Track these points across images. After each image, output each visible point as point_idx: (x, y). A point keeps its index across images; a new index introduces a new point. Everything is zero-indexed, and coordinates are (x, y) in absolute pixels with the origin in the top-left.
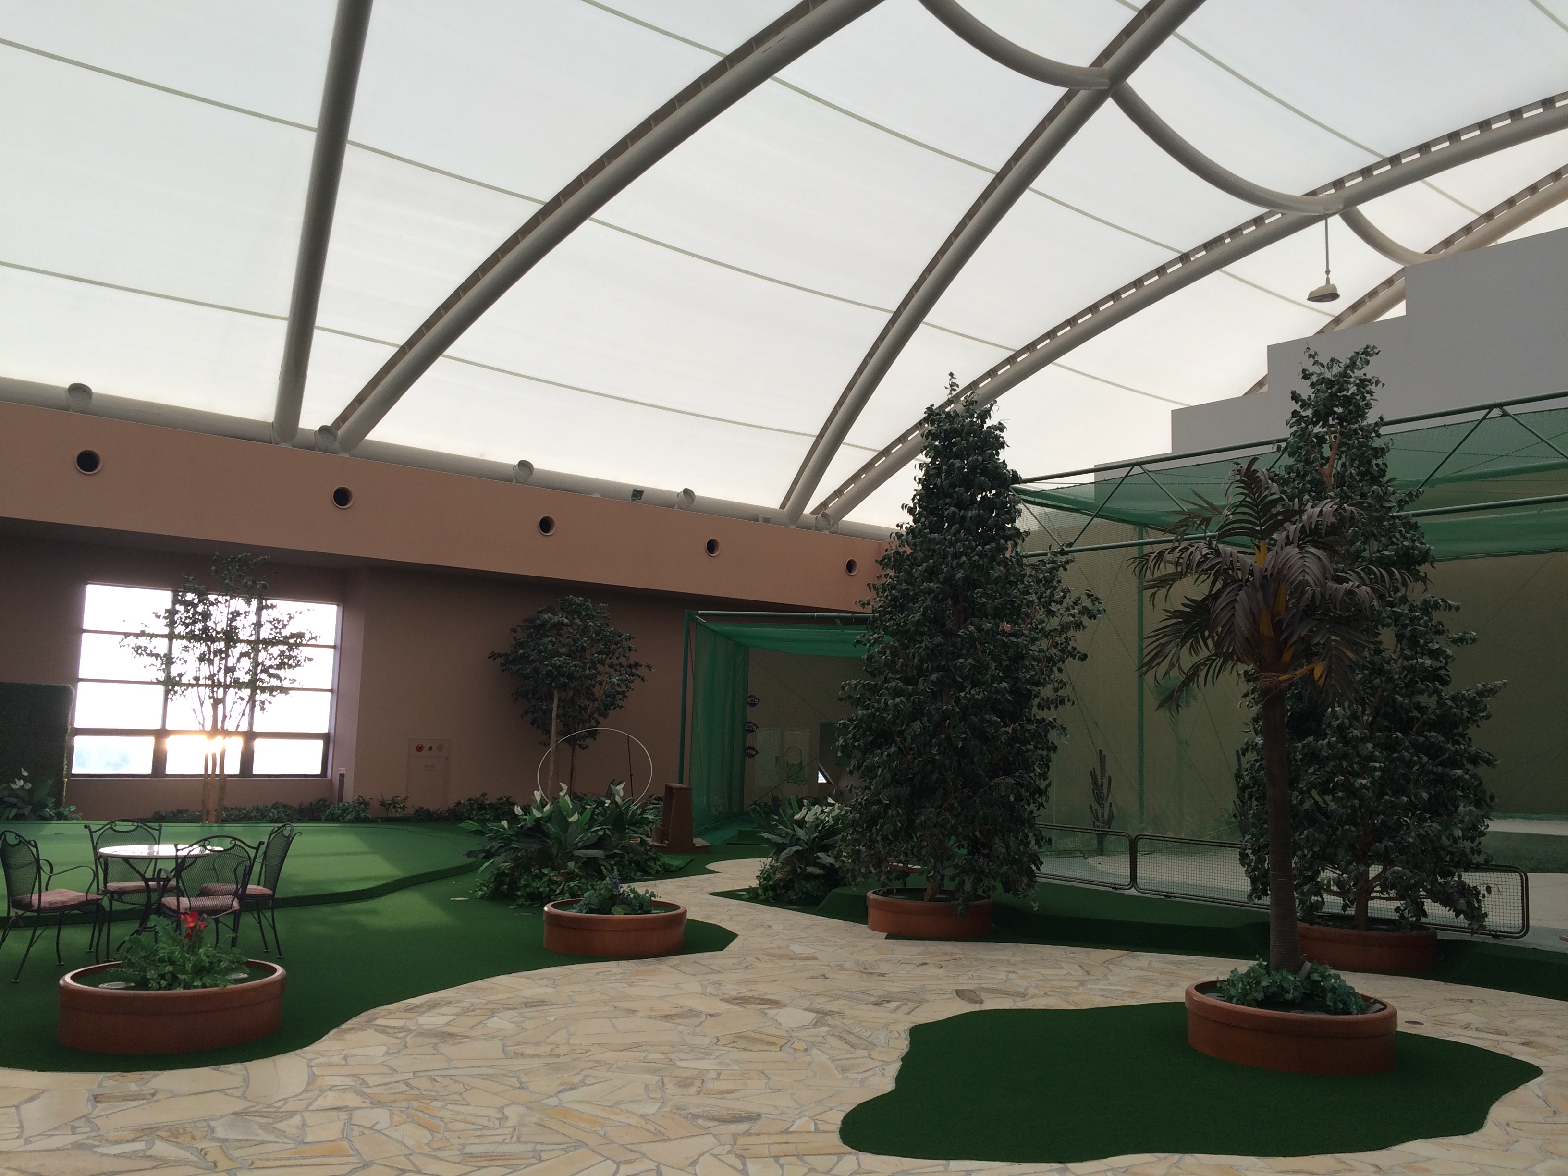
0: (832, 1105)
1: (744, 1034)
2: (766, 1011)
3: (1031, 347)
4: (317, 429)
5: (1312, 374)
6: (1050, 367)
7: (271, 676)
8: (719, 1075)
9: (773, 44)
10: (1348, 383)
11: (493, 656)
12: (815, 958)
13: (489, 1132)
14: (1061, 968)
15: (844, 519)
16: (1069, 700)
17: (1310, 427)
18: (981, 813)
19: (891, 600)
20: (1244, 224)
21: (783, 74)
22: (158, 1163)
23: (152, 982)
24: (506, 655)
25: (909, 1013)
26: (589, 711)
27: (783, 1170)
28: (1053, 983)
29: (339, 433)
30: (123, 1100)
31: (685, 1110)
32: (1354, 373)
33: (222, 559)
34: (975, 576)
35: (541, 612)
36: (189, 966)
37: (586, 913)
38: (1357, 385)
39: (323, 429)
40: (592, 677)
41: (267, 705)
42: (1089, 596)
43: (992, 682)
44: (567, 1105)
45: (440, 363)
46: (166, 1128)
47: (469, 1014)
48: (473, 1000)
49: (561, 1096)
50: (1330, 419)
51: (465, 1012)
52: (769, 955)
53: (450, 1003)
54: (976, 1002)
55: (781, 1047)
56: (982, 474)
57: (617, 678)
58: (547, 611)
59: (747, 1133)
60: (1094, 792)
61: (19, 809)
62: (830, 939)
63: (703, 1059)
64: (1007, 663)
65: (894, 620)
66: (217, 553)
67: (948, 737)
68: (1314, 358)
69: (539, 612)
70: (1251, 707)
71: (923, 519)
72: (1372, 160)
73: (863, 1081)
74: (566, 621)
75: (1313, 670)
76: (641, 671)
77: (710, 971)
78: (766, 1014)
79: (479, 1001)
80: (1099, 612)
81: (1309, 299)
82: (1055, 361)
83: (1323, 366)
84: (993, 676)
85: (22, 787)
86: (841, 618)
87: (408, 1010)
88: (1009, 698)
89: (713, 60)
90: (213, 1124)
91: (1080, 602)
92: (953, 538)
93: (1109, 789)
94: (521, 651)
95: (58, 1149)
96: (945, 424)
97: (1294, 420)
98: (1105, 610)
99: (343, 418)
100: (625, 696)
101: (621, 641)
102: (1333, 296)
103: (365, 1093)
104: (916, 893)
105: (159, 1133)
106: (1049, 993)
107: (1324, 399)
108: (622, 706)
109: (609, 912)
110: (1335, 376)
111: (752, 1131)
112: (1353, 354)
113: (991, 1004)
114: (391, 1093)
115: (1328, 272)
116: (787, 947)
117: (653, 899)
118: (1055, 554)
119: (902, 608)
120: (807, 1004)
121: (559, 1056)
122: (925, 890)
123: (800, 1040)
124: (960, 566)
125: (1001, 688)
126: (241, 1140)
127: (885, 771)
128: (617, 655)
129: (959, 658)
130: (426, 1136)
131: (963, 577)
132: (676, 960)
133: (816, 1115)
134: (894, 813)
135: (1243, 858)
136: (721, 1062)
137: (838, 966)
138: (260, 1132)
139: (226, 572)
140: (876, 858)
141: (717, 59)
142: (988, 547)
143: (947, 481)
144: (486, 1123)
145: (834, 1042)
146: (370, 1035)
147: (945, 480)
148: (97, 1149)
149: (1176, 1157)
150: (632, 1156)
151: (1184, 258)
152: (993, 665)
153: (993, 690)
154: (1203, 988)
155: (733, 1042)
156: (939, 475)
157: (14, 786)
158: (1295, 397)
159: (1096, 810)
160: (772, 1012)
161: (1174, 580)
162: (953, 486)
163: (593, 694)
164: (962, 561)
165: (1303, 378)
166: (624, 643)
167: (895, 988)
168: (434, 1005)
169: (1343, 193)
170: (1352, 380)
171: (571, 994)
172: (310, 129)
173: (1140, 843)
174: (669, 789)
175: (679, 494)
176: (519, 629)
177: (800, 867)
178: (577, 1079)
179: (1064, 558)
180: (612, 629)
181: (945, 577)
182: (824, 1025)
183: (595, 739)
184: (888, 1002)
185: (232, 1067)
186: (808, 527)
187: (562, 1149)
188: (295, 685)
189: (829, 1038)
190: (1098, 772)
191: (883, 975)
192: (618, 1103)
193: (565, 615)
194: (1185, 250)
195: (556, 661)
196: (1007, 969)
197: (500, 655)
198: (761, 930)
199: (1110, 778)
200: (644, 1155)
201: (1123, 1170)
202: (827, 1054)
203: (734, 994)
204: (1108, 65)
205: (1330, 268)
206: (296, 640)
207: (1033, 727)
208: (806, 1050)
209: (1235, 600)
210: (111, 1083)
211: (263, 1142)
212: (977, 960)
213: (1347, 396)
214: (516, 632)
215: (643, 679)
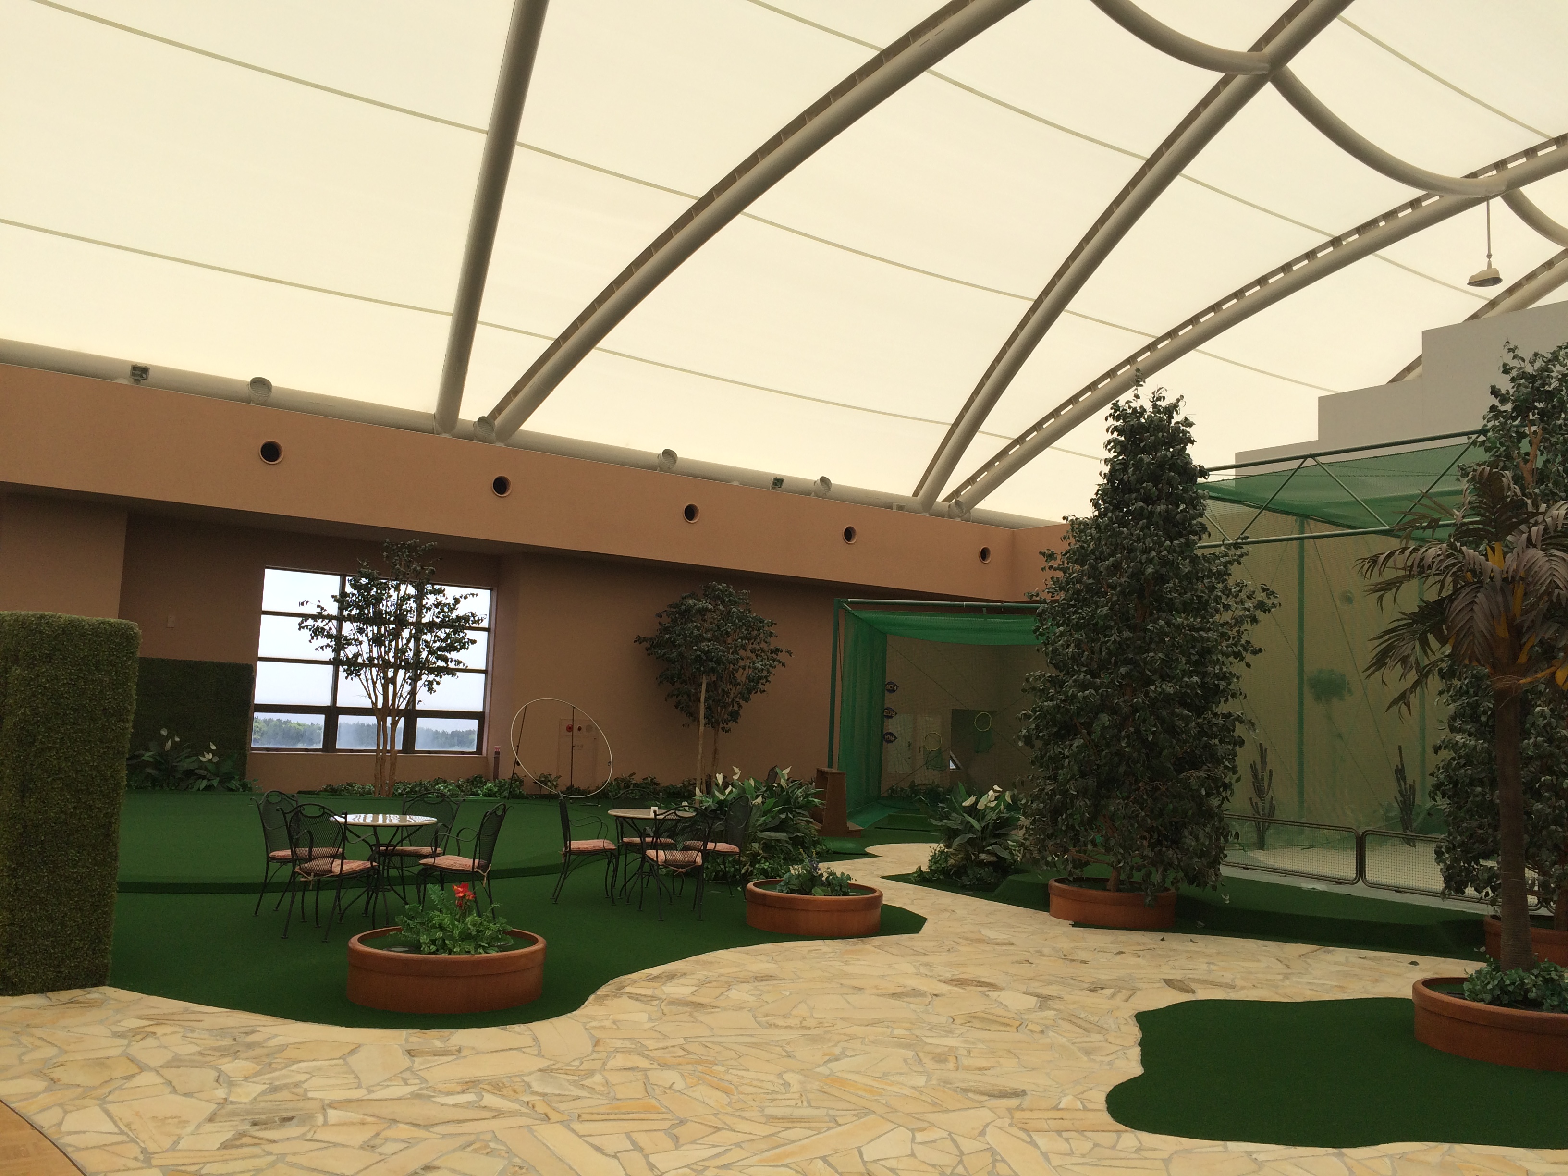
0: (1091, 1086)
1: (976, 1015)
2: (987, 993)
3: (1172, 334)
4: (476, 420)
5: (1512, 368)
6: (1192, 353)
7: (439, 658)
8: (969, 1052)
9: (931, 37)
10: (1549, 377)
11: (639, 640)
12: (1012, 944)
13: (780, 1097)
14: (1259, 961)
15: (977, 507)
16: (1241, 694)
17: (1509, 422)
18: (1171, 806)
19: (1073, 594)
20: (1400, 207)
21: (937, 67)
22: (496, 1114)
23: (424, 946)
24: (651, 639)
25: (1127, 1000)
26: (732, 696)
27: (1069, 1143)
28: (1256, 975)
29: (497, 422)
30: (435, 1055)
31: (951, 1084)
32: (1555, 367)
33: (393, 545)
34: (1163, 571)
35: (685, 597)
36: (456, 933)
37: (787, 893)
38: (1559, 380)
39: (482, 420)
40: (735, 662)
41: (435, 686)
42: (1264, 590)
43: (1183, 677)
44: (838, 1074)
45: (593, 354)
46: (487, 1082)
47: (706, 985)
48: (705, 973)
49: (830, 1065)
50: (1531, 414)
51: (702, 984)
52: (967, 939)
53: (685, 974)
54: (1188, 991)
55: (1017, 1028)
56: (1170, 470)
57: (760, 663)
58: (692, 596)
59: (1019, 1108)
60: (1254, 784)
61: (209, 780)
62: (1020, 925)
63: (947, 1036)
64: (1197, 657)
65: (1080, 613)
66: (388, 540)
67: (1138, 731)
68: (1514, 352)
69: (684, 598)
70: (1448, 705)
71: (1110, 514)
72: (1538, 140)
73: (1110, 1064)
74: (710, 607)
75: (1554, 673)
76: (781, 656)
77: (915, 952)
78: (988, 996)
79: (711, 974)
80: (1274, 605)
81: (1469, 284)
82: (1197, 348)
83: (1524, 360)
84: (1184, 671)
85: (210, 760)
86: (988, 608)
87: (651, 979)
88: (1199, 691)
89: (870, 54)
90: (526, 1079)
91: (1254, 596)
92: (1141, 533)
93: (1269, 785)
94: (667, 636)
95: (399, 1099)
96: (1133, 420)
97: (1491, 414)
98: (1280, 604)
99: (499, 409)
100: (767, 681)
101: (764, 627)
102: (1496, 280)
103: (648, 1055)
104: (1099, 883)
105: (481, 1086)
106: (1258, 985)
107: (1527, 394)
108: (764, 691)
109: (810, 893)
110: (1536, 371)
111: (1024, 1107)
112: (1555, 348)
113: (1203, 994)
114: (673, 1057)
115: (1489, 256)
116: (980, 932)
117: (849, 881)
118: (1229, 546)
119: (1085, 602)
120: (1024, 988)
121: (809, 1028)
122: (1108, 880)
123: (1033, 1022)
124: (1150, 561)
125: (1193, 683)
126: (559, 1095)
127: (1072, 763)
128: (758, 641)
129: (1148, 651)
130: (724, 1098)
131: (1153, 573)
132: (877, 940)
133: (1079, 1094)
134: (1082, 803)
135: (1439, 854)
136: (965, 1041)
137: (1038, 952)
138: (572, 1088)
139: (396, 558)
140: (1062, 847)
141: (875, 53)
142: (1176, 542)
143: (1135, 476)
144: (772, 1088)
145: (1066, 1025)
146: (624, 1001)
147: (1132, 475)
148: (433, 1099)
149: (1446, 1146)
150: (925, 1125)
151: (1336, 242)
152: (1184, 660)
153: (1184, 684)
154: (1429, 983)
155: (969, 1022)
156: (1125, 470)
157: (202, 759)
158: (1495, 392)
159: (1256, 803)
160: (994, 995)
161: (1402, 583)
162: (1140, 481)
163: (735, 678)
164: (1152, 556)
165: (1503, 372)
166: (766, 628)
167: (1104, 976)
168: (672, 976)
169: (1506, 175)
170: (1554, 374)
171: (794, 970)
172: (480, 131)
173: (1368, 839)
174: (821, 773)
175: (815, 482)
176: (664, 615)
177: (973, 854)
178: (837, 1051)
179: (1239, 552)
180: (754, 615)
181: (1133, 571)
182: (1050, 1009)
183: (737, 722)
184: (1102, 989)
185: (517, 1028)
186: (940, 515)
187: (854, 1115)
188: (461, 666)
189: (1060, 1022)
190: (1259, 767)
191: (1085, 962)
192: (885, 1074)
193: (708, 601)
194: (1337, 234)
195: (703, 645)
196: (1206, 961)
197: (645, 640)
198: (947, 914)
199: (1271, 771)
200: (933, 1124)
201: (1398, 1157)
202: (1064, 1037)
203: (948, 975)
204: (1269, 49)
205: (1492, 252)
206: (462, 624)
207: (1220, 721)
208: (1042, 1032)
209: (1473, 602)
210: (413, 1039)
211: (578, 1098)
212: (1174, 950)
213: (1549, 391)
214: (661, 617)
215: (783, 665)
